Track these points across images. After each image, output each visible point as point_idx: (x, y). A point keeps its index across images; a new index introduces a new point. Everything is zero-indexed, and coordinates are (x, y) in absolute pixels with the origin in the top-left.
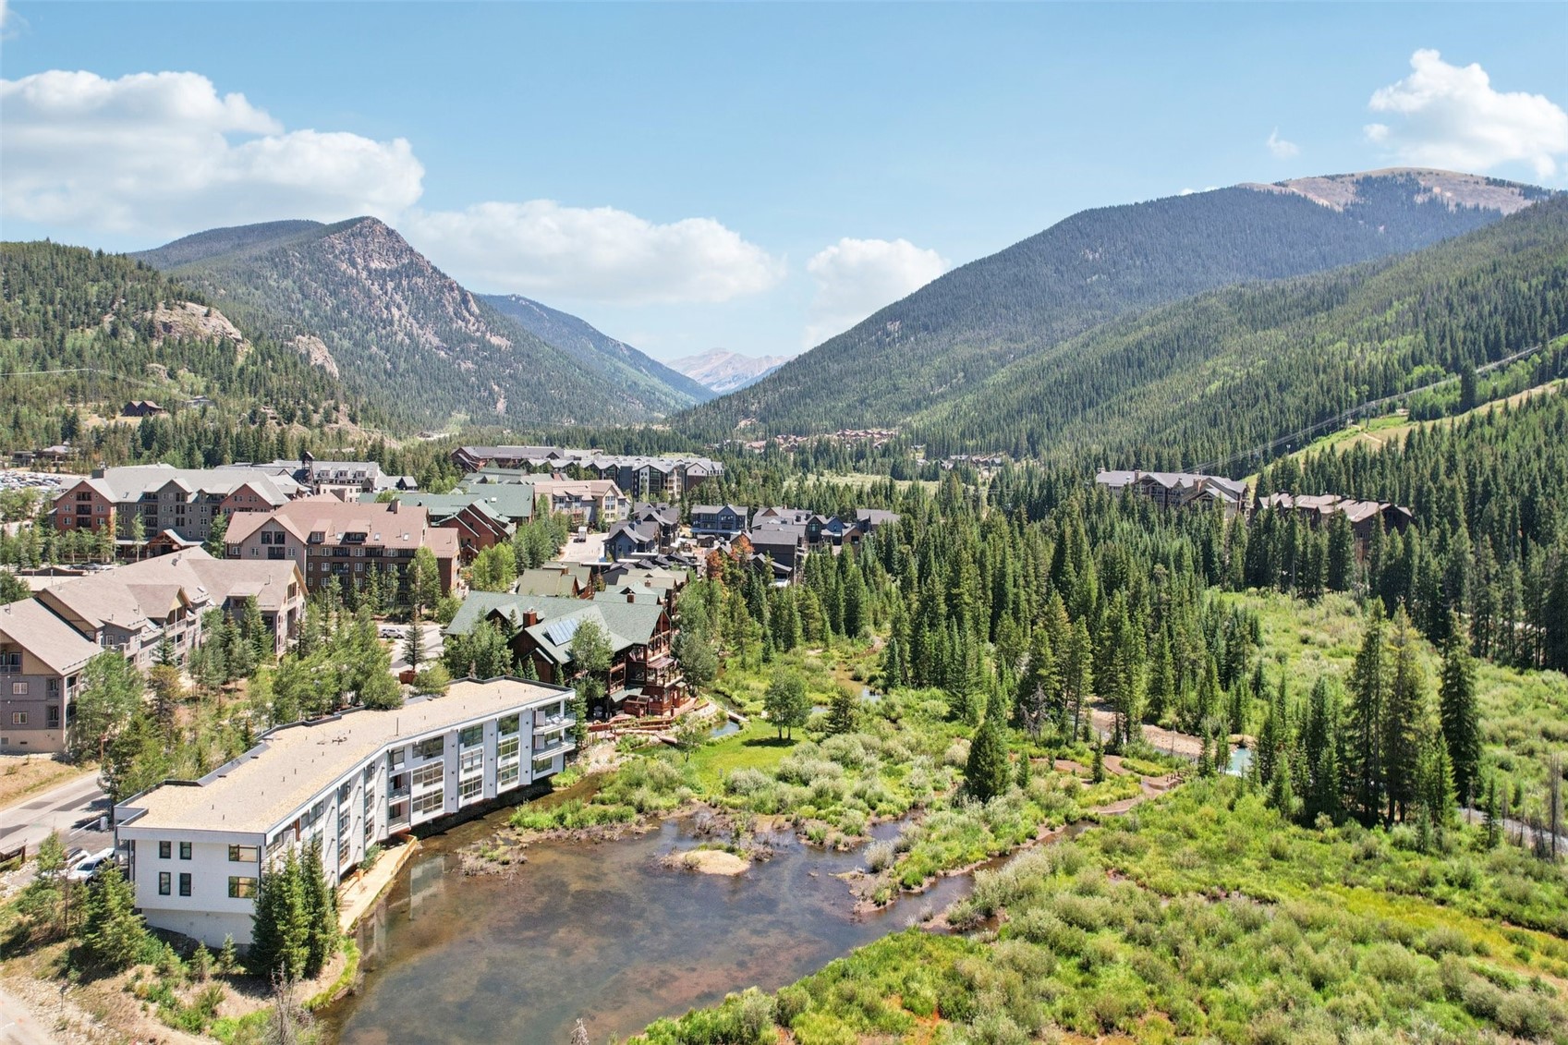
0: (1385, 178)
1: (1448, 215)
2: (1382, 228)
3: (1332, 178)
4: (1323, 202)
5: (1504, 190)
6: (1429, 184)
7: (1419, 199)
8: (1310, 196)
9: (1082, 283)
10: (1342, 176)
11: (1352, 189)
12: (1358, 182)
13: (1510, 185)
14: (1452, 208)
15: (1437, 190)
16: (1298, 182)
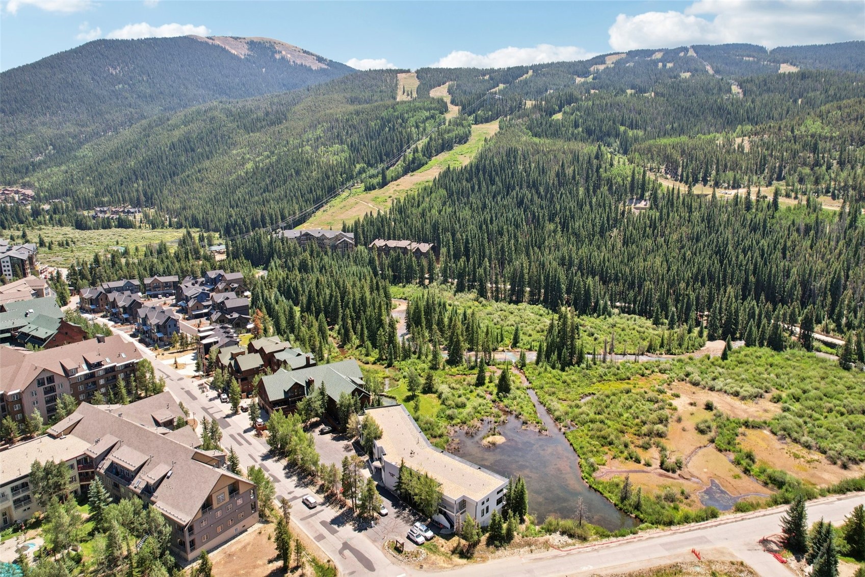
0: (260, 43)
1: (290, 66)
2: (264, 70)
3: (236, 39)
4: (233, 52)
5: (310, 56)
6: (280, 49)
7: (278, 56)
8: (227, 47)
9: (113, 89)
10: (240, 38)
11: (246, 46)
12: (248, 43)
13: (312, 54)
14: (292, 63)
15: (284, 53)
16: (219, 38)
